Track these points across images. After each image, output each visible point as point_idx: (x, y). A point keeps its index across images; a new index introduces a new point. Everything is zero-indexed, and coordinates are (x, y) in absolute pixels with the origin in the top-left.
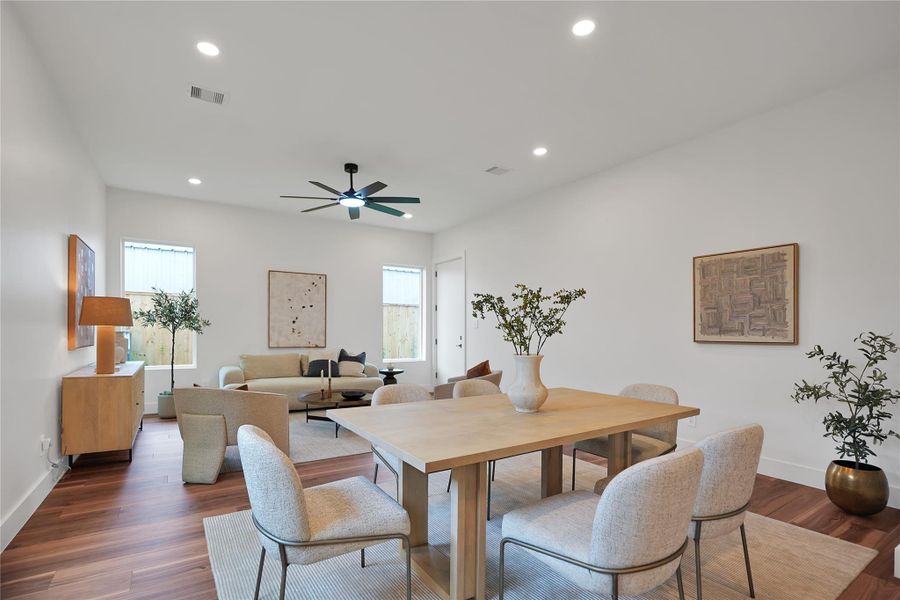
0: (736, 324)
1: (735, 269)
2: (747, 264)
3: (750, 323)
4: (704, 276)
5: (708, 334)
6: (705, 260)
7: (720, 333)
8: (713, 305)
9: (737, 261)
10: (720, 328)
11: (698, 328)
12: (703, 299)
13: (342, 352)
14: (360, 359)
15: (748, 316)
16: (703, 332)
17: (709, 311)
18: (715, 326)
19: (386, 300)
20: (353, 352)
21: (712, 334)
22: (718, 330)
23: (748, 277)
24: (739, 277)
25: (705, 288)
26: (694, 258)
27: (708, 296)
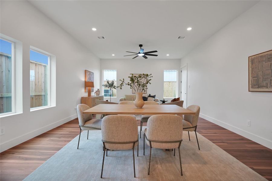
0: (264, 83)
1: (264, 60)
2: (269, 57)
3: (270, 83)
4: (252, 64)
5: (254, 88)
6: (253, 57)
7: (258, 88)
8: (256, 76)
9: (265, 56)
10: (258, 85)
11: (250, 86)
12: (252, 73)
13: (150, 94)
14: (154, 97)
15: (269, 80)
16: (252, 87)
17: (254, 78)
18: (256, 85)
19: (165, 80)
20: (152, 95)
21: (255, 88)
22: (257, 86)
23: (270, 62)
24: (265, 63)
25: (253, 69)
26: (249, 57)
27: (254, 72)
